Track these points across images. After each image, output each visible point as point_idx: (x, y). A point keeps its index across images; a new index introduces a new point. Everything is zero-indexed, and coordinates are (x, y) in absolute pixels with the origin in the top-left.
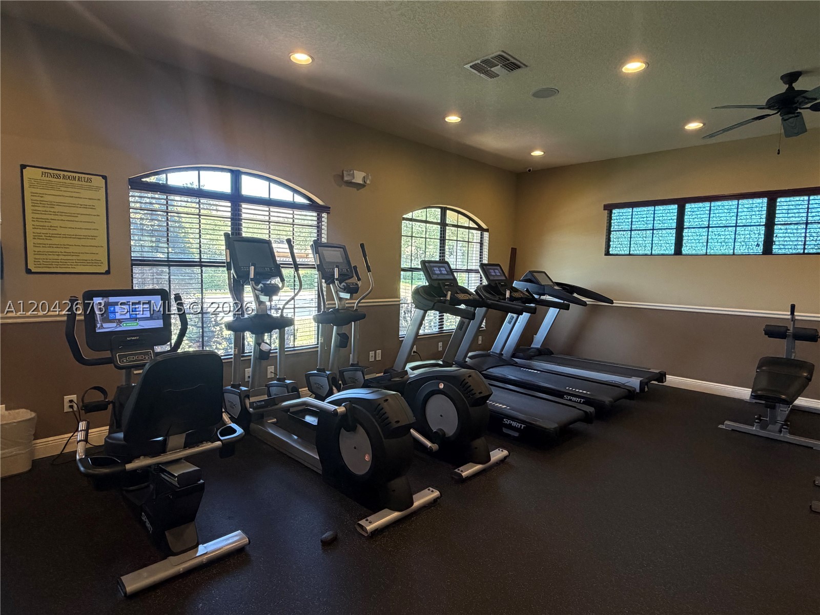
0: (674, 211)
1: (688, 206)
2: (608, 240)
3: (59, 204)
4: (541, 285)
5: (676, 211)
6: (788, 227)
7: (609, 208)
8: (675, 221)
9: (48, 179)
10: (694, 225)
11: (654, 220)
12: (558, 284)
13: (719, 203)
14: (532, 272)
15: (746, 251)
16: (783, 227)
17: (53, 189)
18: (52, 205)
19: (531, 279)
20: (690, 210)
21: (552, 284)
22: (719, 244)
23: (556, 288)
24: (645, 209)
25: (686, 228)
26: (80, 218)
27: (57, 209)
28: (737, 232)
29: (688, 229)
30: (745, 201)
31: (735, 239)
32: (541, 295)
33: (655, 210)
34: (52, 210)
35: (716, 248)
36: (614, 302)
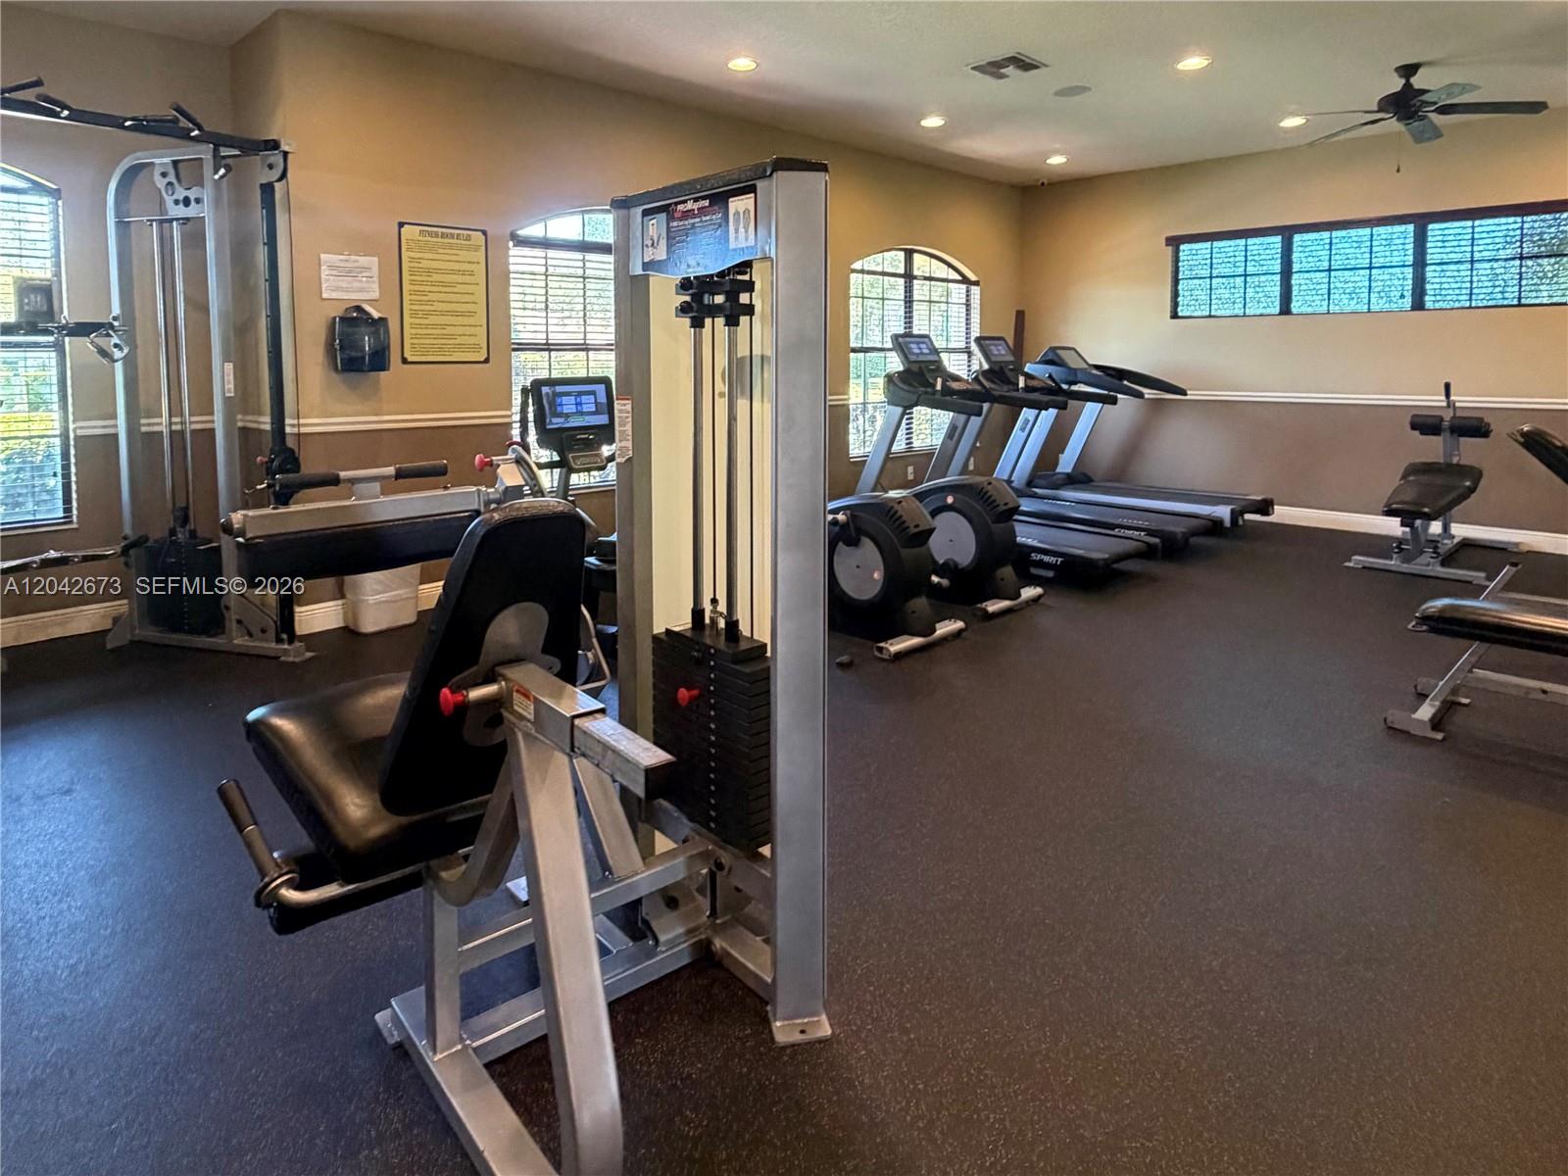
0: (1276, 246)
1: (1297, 238)
2: (1175, 294)
3: (438, 271)
4: (1069, 368)
5: (1280, 245)
6: (1445, 267)
7: (1175, 242)
8: (1279, 261)
9: (425, 239)
10: (1307, 267)
11: (1246, 261)
12: (1097, 367)
13: (1343, 233)
14: (1053, 349)
15: (1387, 305)
16: (1438, 268)
17: (430, 251)
18: (429, 272)
19: (1053, 359)
20: (1300, 243)
21: (1087, 366)
22: (1348, 296)
23: (1095, 372)
24: (1232, 243)
25: (1296, 272)
26: (459, 288)
27: (436, 277)
28: (1372, 278)
29: (1299, 274)
30: (1381, 230)
31: (1370, 287)
32: (1071, 383)
33: (1246, 246)
34: (429, 279)
35: (1343, 303)
36: (1189, 392)
